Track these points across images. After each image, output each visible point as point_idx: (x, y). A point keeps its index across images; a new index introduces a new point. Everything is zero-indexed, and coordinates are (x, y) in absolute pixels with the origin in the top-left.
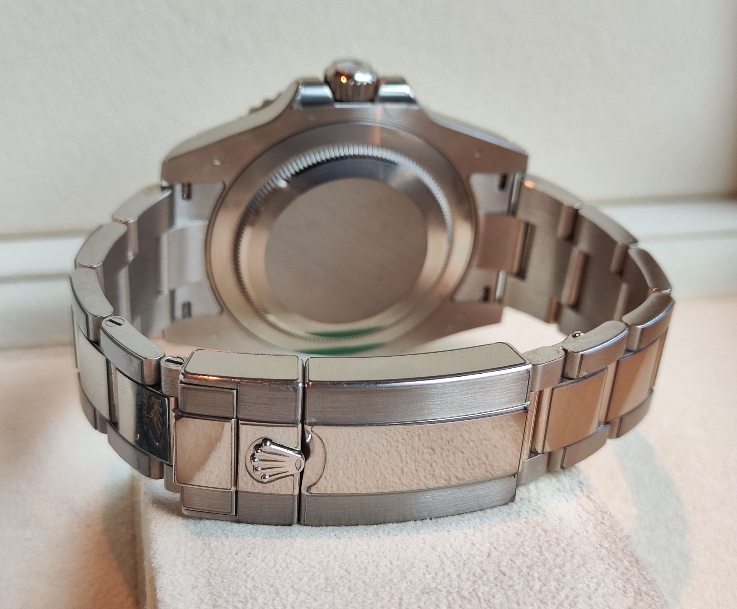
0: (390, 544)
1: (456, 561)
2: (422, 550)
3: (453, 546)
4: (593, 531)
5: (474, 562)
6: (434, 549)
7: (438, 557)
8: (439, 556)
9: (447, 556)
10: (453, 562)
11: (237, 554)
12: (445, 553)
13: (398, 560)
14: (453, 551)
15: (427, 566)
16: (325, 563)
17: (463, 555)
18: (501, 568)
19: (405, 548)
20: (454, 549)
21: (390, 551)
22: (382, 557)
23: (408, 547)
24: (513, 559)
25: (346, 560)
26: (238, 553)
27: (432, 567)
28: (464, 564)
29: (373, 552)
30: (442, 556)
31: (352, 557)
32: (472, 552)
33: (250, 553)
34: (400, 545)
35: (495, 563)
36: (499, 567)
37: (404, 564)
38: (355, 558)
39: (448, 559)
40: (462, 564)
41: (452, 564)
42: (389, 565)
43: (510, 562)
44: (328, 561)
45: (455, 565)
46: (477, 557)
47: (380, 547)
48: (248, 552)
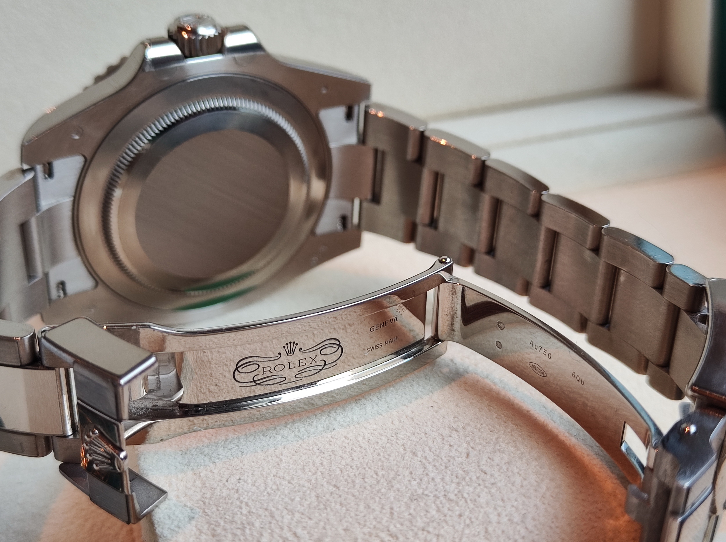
0: (372, 454)
1: (437, 465)
2: (404, 457)
3: (432, 450)
4: (559, 420)
5: (455, 464)
6: (415, 454)
7: (420, 463)
8: (420, 461)
9: (428, 460)
10: (435, 466)
11: (227, 481)
12: (426, 458)
13: (382, 469)
14: (433, 455)
15: (411, 473)
16: (313, 481)
17: (443, 458)
18: (481, 467)
19: (387, 457)
20: (433, 453)
21: (373, 462)
22: (367, 469)
23: (389, 455)
24: (491, 457)
25: (333, 475)
26: (229, 480)
27: (415, 473)
28: (446, 467)
29: (357, 465)
30: (424, 461)
31: (338, 472)
32: (451, 454)
33: (240, 479)
34: (382, 454)
35: (475, 463)
36: (479, 466)
37: (389, 473)
38: (342, 471)
39: (429, 463)
40: (443, 468)
41: (434, 468)
42: (375, 476)
43: (489, 460)
44: (316, 478)
45: (437, 469)
46: (456, 459)
47: (363, 458)
48: (238, 478)
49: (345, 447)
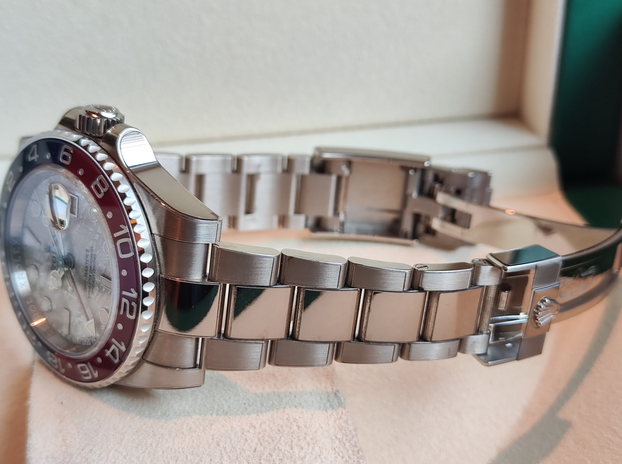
0: (189, 440)
1: (231, 455)
2: (210, 446)
3: (232, 442)
4: (333, 424)
5: (244, 456)
6: (218, 445)
7: (220, 452)
8: (221, 451)
9: (226, 450)
10: (229, 456)
11: (83, 450)
12: (225, 449)
13: (192, 454)
14: (231, 446)
15: (211, 460)
16: (141, 459)
17: (237, 450)
18: (261, 461)
19: (198, 444)
20: (232, 445)
21: (188, 447)
22: (181, 453)
23: (200, 443)
24: (271, 453)
25: (156, 455)
26: (84, 449)
27: (214, 461)
28: (237, 458)
29: (176, 448)
30: (223, 451)
31: (161, 453)
32: (244, 448)
33: (92, 450)
34: (195, 441)
35: (258, 456)
36: (260, 460)
37: (195, 459)
38: (163, 453)
39: (226, 453)
40: (235, 458)
41: (229, 457)
42: (185, 460)
43: (269, 455)
44: (144, 456)
45: (230, 459)
46: (246, 451)
47: (182, 443)
48: (91, 448)
49: (172, 432)
